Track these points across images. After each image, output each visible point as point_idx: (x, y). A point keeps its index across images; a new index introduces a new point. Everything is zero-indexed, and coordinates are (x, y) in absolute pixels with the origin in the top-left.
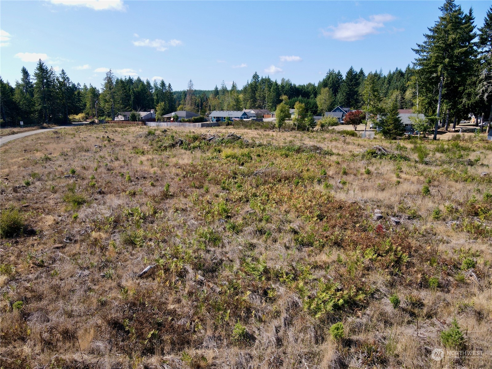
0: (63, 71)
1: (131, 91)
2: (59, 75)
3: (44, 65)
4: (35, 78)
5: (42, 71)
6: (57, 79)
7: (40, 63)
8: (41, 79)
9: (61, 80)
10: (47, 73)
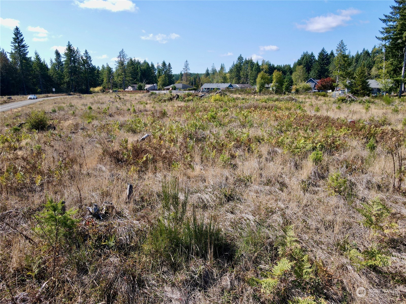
0: (86, 51)
1: (139, 69)
2: (83, 55)
3: (72, 46)
4: (65, 57)
5: (71, 51)
6: (82, 58)
7: (69, 45)
8: (69, 58)
9: (84, 58)
10: (74, 53)
